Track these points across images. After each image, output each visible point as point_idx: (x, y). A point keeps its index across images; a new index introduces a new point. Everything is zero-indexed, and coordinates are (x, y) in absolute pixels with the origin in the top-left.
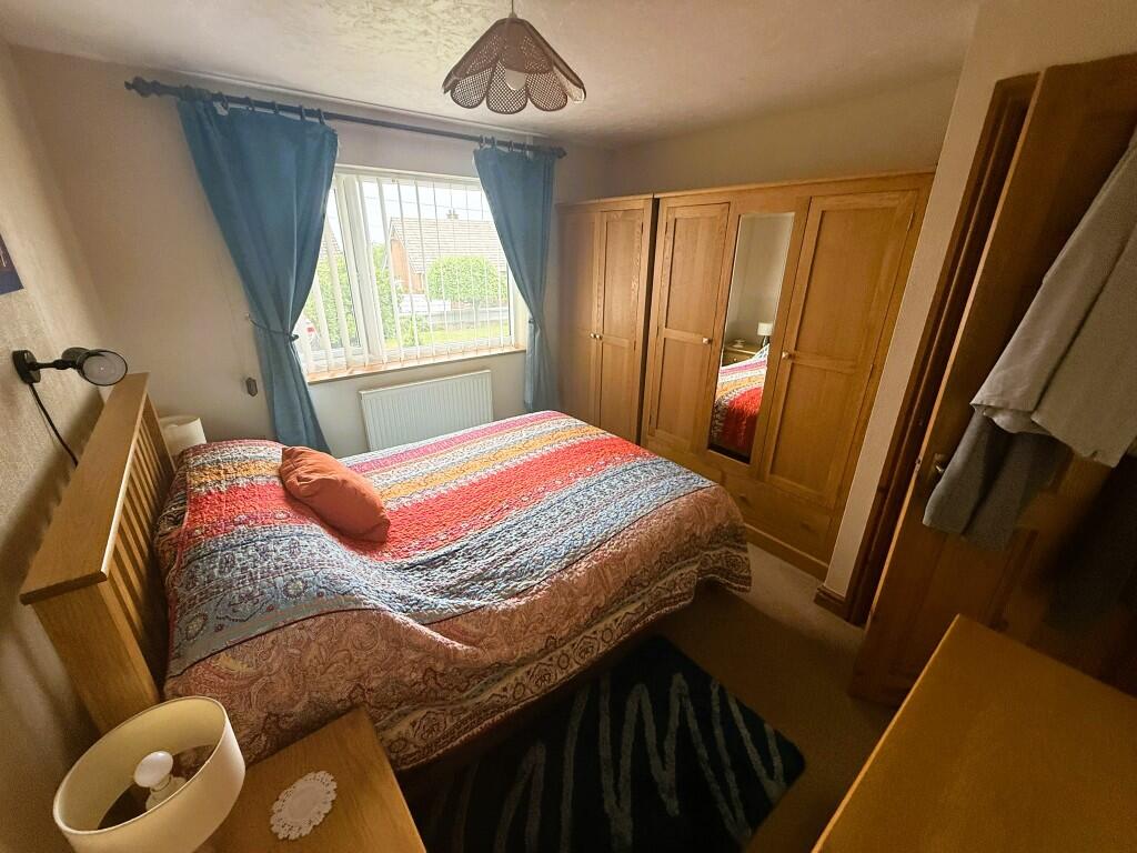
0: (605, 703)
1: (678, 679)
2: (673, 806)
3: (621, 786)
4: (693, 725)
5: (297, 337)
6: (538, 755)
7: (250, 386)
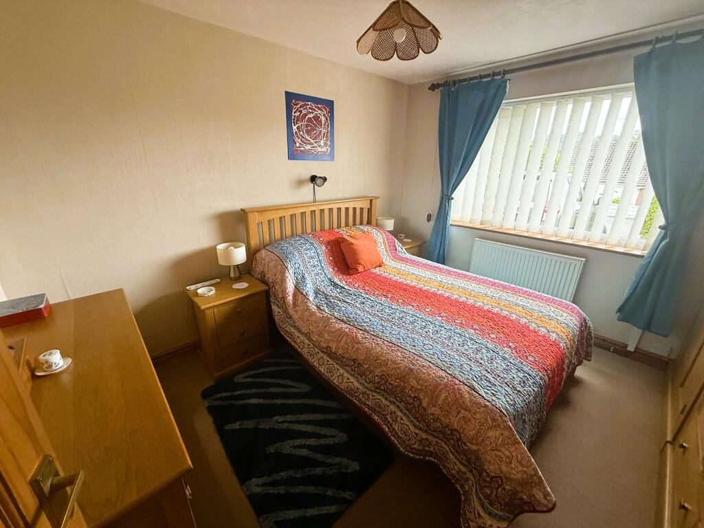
0: (333, 417)
1: (354, 466)
2: (271, 449)
3: (286, 424)
4: (319, 471)
5: (453, 198)
6: (304, 388)
7: (429, 218)
